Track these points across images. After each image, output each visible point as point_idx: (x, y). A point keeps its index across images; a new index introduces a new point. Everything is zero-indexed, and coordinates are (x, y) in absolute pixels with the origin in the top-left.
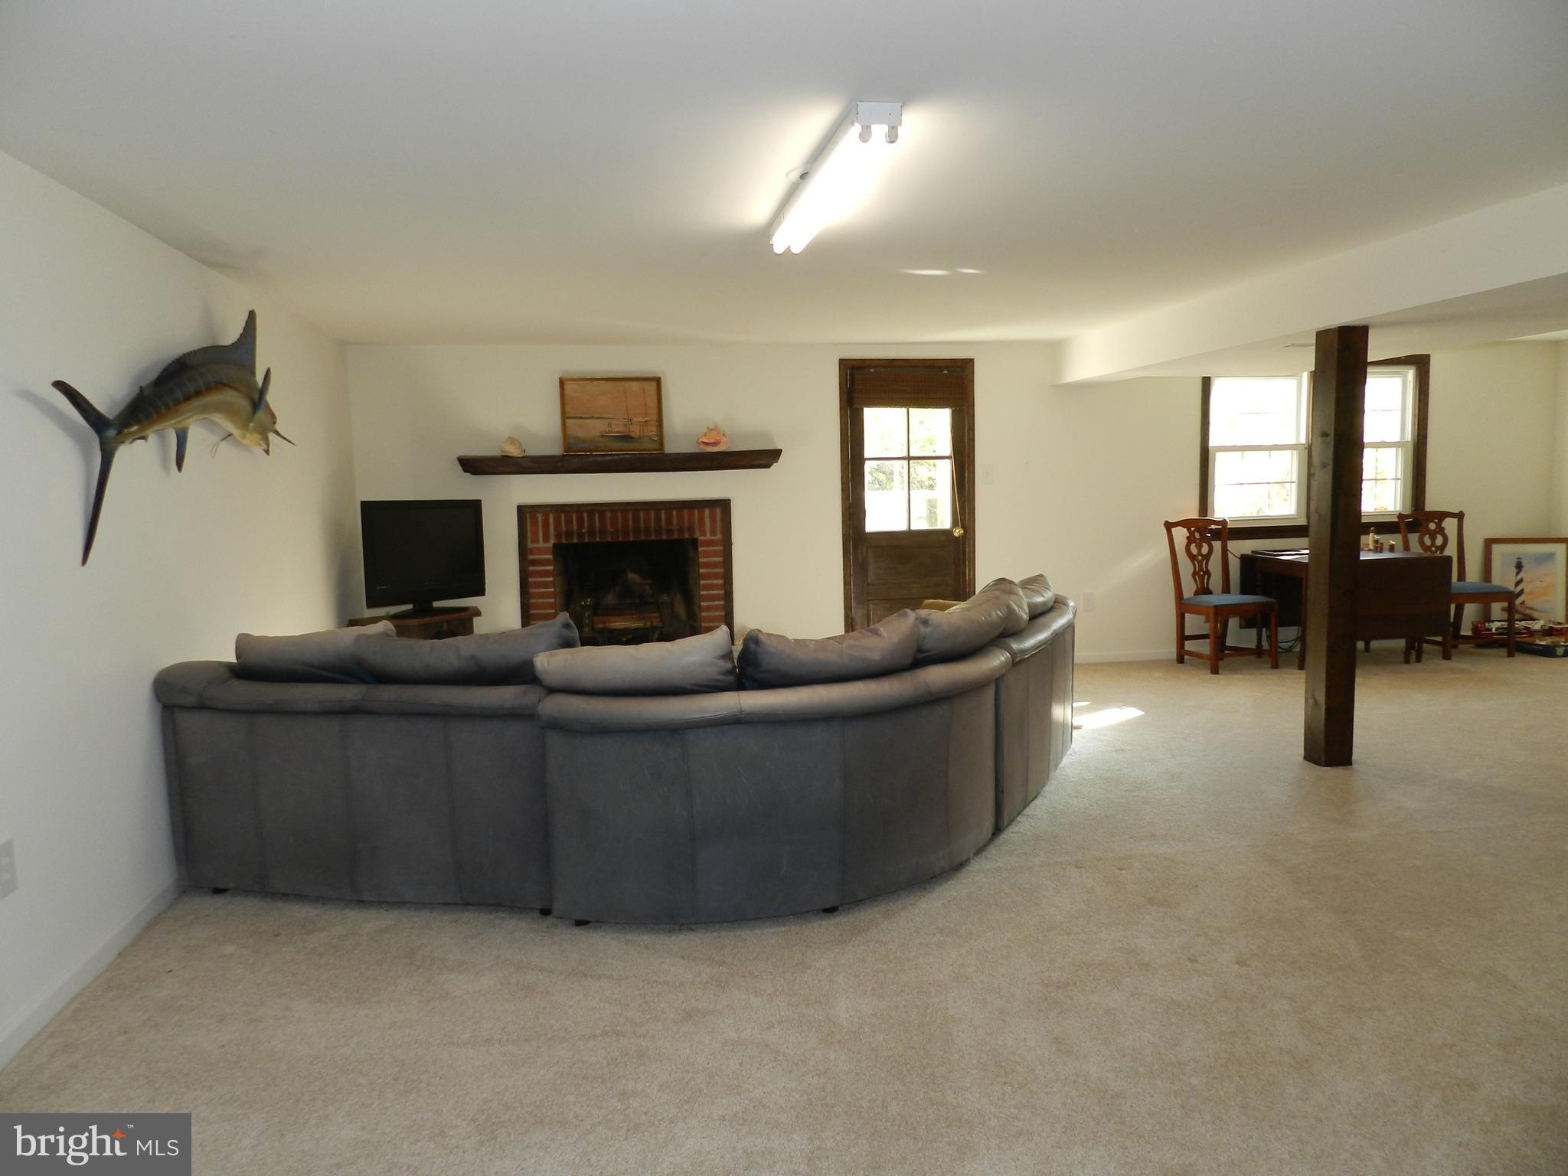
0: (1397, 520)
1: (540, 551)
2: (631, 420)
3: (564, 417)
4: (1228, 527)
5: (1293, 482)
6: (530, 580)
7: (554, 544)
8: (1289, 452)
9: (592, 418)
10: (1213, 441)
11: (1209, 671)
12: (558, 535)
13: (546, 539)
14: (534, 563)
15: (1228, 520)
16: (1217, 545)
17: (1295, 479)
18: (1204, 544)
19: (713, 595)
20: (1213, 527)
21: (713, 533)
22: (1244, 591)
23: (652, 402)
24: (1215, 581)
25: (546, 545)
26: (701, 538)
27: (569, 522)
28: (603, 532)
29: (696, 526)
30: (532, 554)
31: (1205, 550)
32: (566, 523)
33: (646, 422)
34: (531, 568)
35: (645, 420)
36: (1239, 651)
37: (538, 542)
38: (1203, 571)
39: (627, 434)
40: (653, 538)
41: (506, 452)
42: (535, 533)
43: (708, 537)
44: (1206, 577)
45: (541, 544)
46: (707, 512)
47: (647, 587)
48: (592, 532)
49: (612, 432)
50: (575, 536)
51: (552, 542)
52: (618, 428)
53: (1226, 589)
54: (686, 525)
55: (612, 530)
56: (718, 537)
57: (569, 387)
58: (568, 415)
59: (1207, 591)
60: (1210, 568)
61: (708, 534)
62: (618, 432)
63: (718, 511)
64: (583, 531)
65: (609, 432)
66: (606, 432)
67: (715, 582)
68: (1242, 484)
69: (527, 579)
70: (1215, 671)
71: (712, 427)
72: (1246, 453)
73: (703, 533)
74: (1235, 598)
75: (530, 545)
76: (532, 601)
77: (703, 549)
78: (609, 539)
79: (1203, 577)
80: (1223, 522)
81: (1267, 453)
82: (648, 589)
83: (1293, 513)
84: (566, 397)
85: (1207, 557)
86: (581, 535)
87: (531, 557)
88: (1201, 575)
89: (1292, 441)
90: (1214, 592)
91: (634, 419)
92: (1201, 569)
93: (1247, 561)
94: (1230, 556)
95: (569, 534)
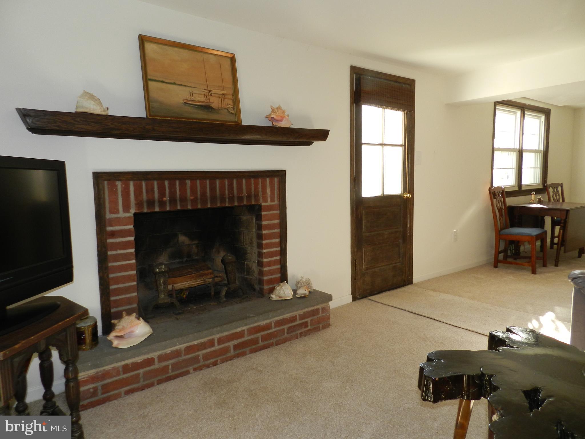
1: (119, 221)
2: (210, 91)
3: (146, 80)
6: (109, 253)
7: (135, 214)
9: (174, 84)
12: (139, 204)
13: (126, 208)
14: (113, 234)
15: (503, 187)
19: (272, 252)
21: (272, 200)
23: (228, 76)
25: (127, 215)
26: (263, 204)
27: (150, 191)
28: (183, 199)
29: (260, 194)
30: (111, 225)
32: (147, 192)
33: (223, 94)
34: (110, 241)
35: (222, 92)
37: (117, 212)
39: (207, 104)
40: (227, 205)
41: (83, 107)
42: (114, 202)
43: (269, 203)
45: (121, 214)
46: (268, 180)
47: (194, 247)
48: (173, 200)
49: (193, 101)
50: (157, 204)
51: (133, 211)
52: (199, 98)
53: (506, 225)
54: (253, 193)
55: (192, 198)
56: (276, 202)
57: (149, 47)
58: (149, 77)
61: (269, 200)
62: (199, 101)
63: (276, 180)
64: (165, 199)
65: (191, 100)
66: (188, 100)
67: (274, 241)
69: (106, 253)
70: (534, 272)
71: (276, 106)
73: (265, 201)
75: (108, 216)
76: (111, 276)
77: (265, 213)
78: (189, 207)
79: (501, 218)
82: (194, 249)
83: (513, 184)
84: (147, 58)
86: (162, 203)
87: (109, 229)
91: (214, 91)
95: (151, 203)
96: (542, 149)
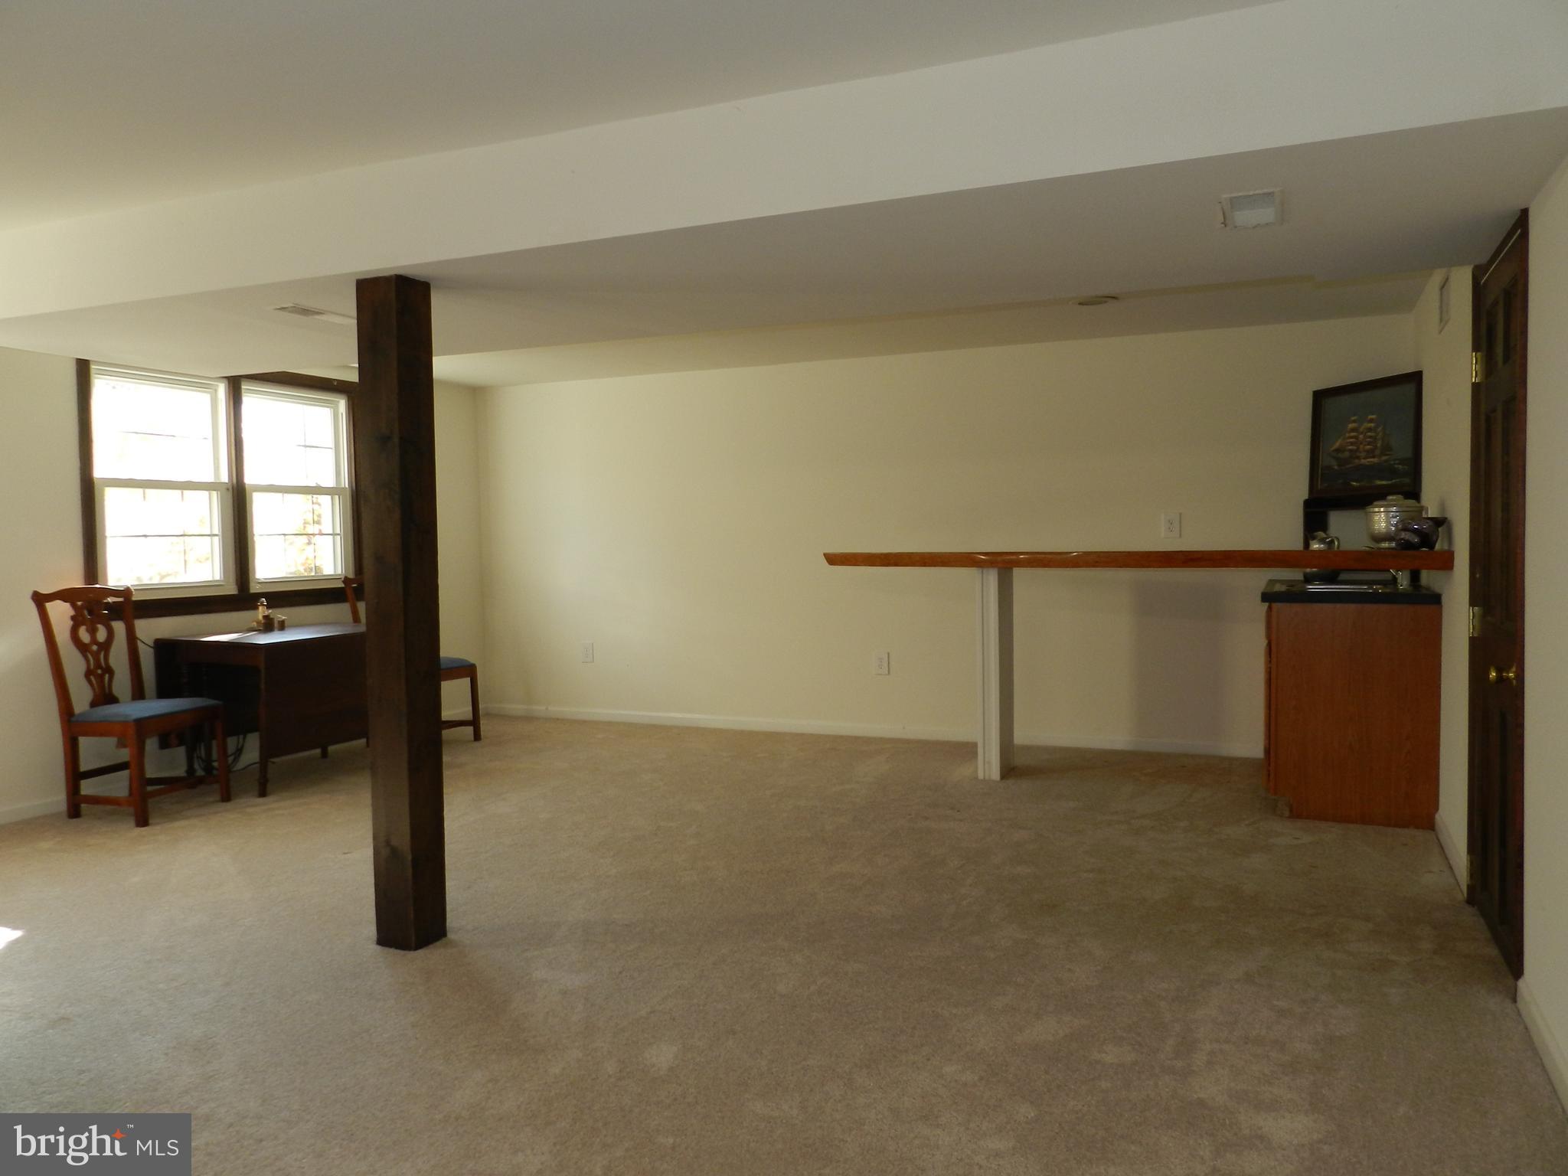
0: (343, 586)
4: (134, 599)
5: (216, 535)
8: (205, 494)
10: (99, 472)
11: (132, 823)
15: (132, 588)
16: (119, 627)
17: (216, 530)
18: (99, 626)
20: (110, 600)
22: (163, 693)
24: (121, 683)
31: (102, 634)
36: (170, 784)
38: (101, 668)
44: (107, 676)
53: (138, 694)
59: (112, 700)
60: (112, 662)
68: (145, 536)
70: (143, 821)
72: (149, 491)
74: (154, 707)
79: (102, 676)
80: (126, 593)
81: (177, 493)
83: (217, 577)
85: (106, 646)
88: (99, 674)
89: (209, 478)
90: (121, 699)
92: (98, 665)
93: (164, 648)
94: (140, 645)
96: (347, 486)
